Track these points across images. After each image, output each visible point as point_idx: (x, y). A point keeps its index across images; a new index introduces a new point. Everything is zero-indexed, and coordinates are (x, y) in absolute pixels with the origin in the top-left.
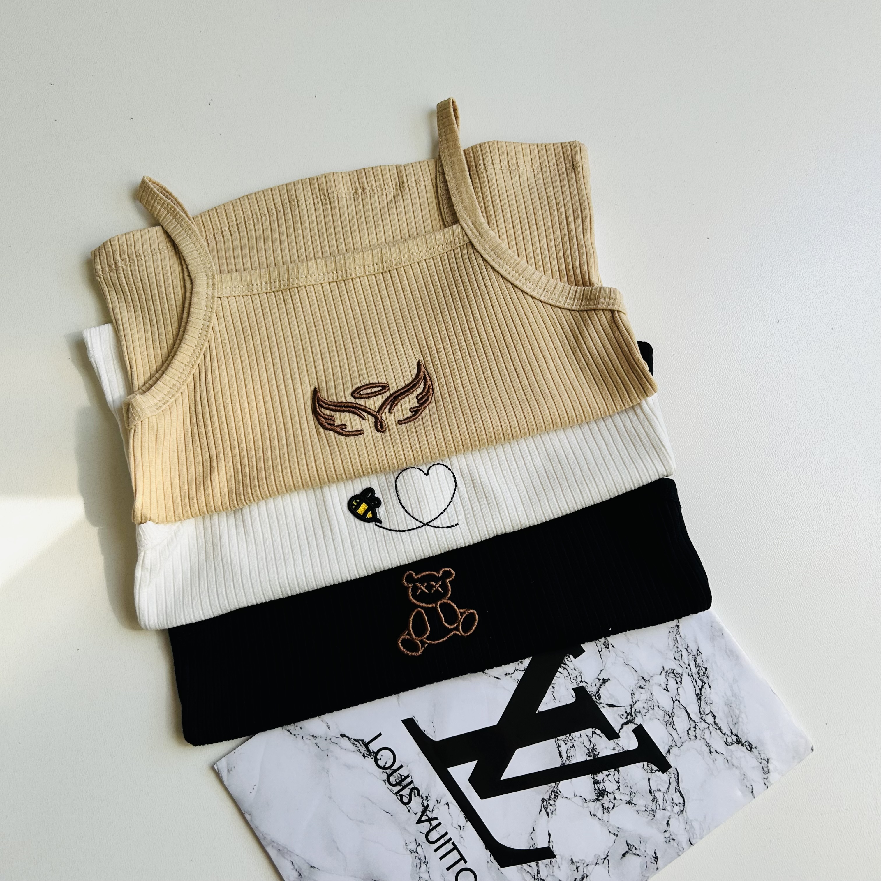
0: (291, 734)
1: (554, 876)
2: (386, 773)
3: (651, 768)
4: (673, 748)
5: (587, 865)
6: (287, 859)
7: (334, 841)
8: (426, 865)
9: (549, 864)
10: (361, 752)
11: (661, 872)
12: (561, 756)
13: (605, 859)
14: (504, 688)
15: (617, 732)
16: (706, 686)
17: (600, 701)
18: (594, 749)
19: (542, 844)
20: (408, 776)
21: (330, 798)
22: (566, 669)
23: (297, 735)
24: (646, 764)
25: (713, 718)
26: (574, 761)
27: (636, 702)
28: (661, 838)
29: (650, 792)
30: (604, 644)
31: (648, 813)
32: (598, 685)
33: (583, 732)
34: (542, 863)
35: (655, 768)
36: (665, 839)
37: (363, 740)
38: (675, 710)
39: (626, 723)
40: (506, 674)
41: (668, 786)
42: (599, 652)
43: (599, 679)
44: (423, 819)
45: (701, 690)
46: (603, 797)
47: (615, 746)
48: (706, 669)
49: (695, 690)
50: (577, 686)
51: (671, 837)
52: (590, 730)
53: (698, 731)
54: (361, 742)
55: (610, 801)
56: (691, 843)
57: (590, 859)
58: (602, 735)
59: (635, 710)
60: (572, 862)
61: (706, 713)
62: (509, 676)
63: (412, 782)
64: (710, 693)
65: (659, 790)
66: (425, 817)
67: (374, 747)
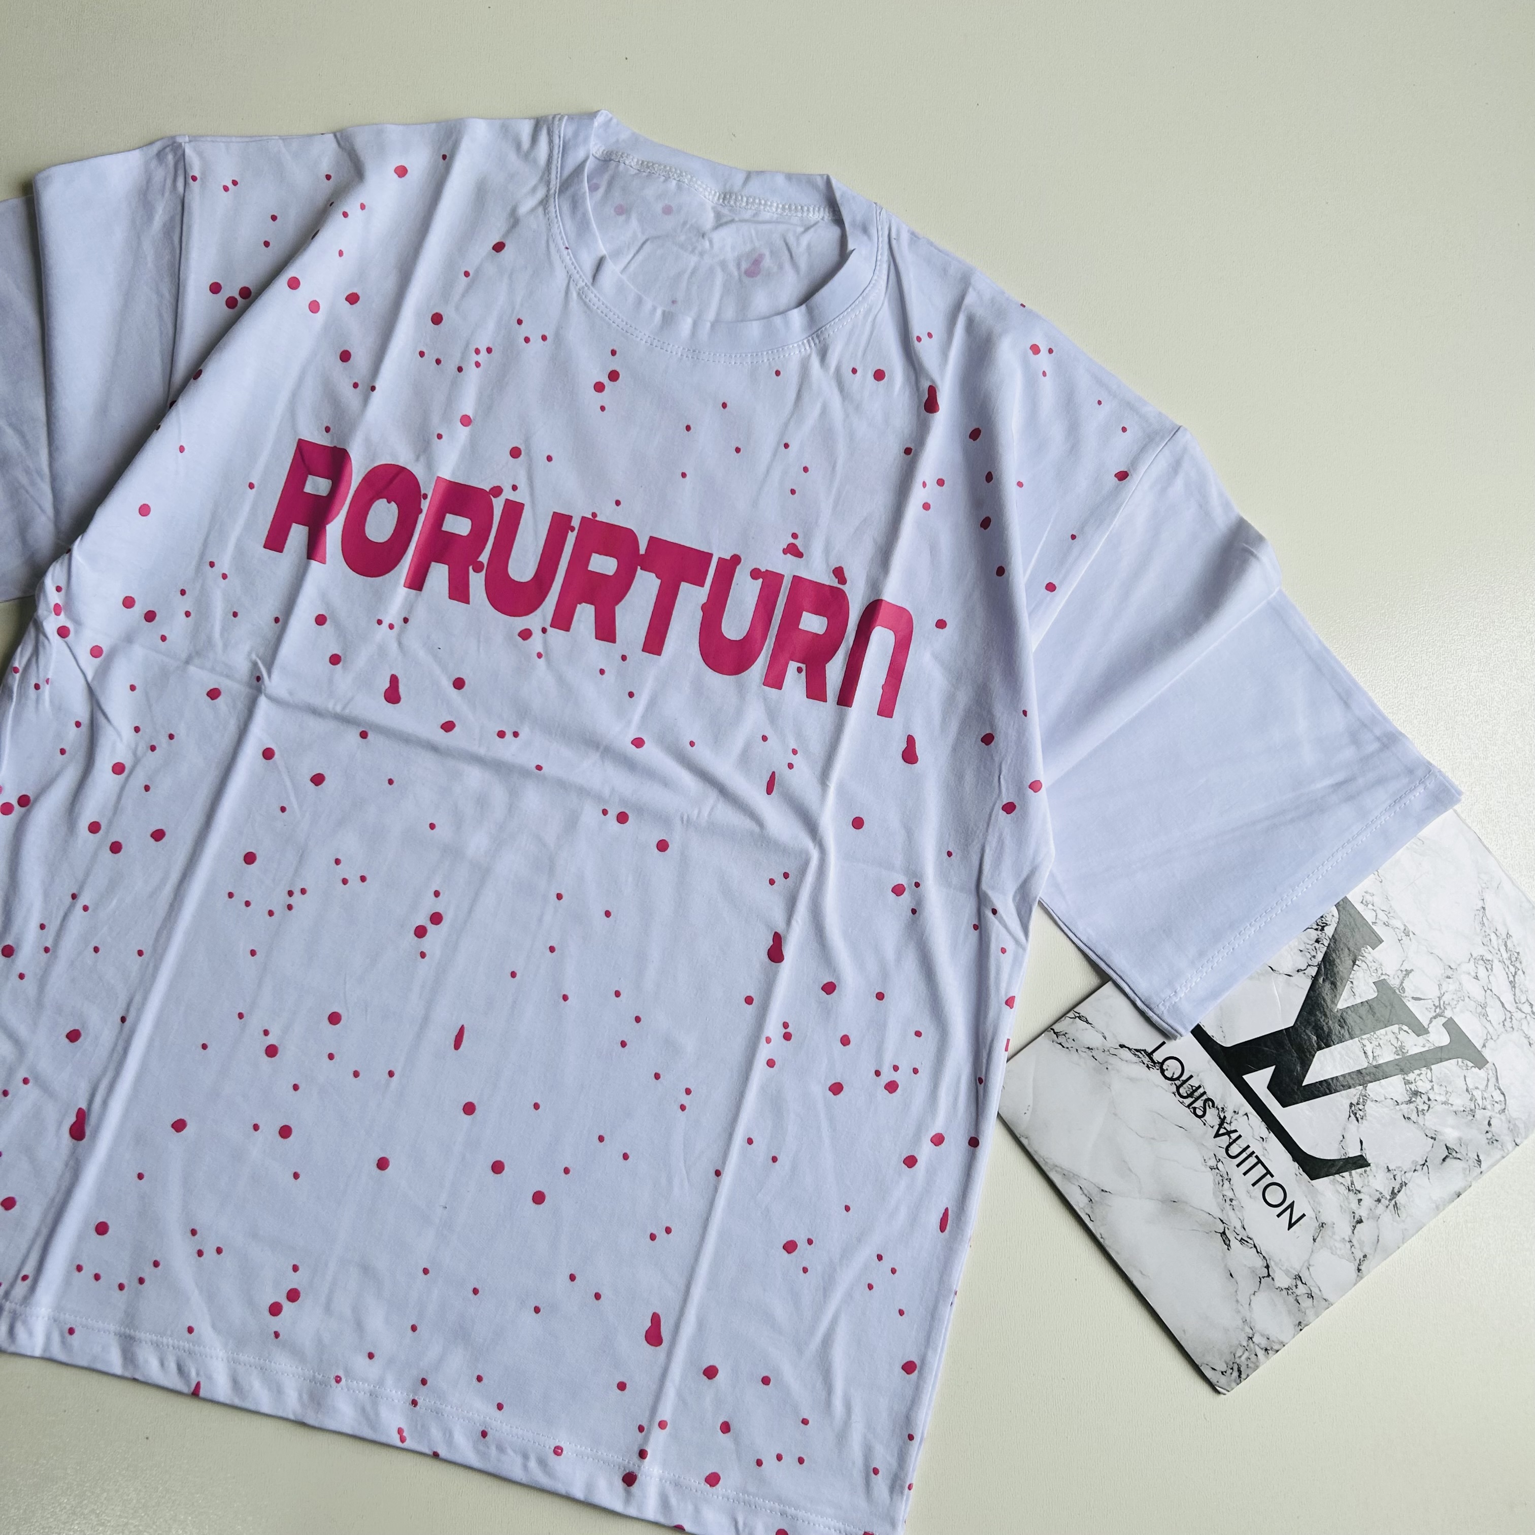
0: (1063, 1047)
1: (1369, 1185)
2: (1175, 1084)
3: (1467, 1065)
4: (1489, 1042)
5: (1405, 1172)
6: (1074, 1184)
7: (1124, 1161)
8: (1230, 1182)
9: (1364, 1174)
10: (1144, 1063)
11: (1485, 1177)
12: (1367, 1057)
13: (1424, 1165)
14: (1298, 987)
15: (1426, 1027)
16: (1520, 972)
17: (1404, 995)
18: (1402, 1047)
19: (1354, 1152)
20: (1200, 1087)
21: (1115, 1114)
22: (1363, 961)
23: (1070, 1048)
24: (1460, 1060)
25: (1529, 1007)
27: (1444, 993)
28: (1483, 1139)
29: (1467, 1090)
30: (1404, 932)
31: (1467, 1113)
32: (1401, 977)
33: (1387, 1029)
34: (1356, 1173)
35: (1470, 1064)
36: (1487, 1141)
37: (1145, 1050)
38: (1487, 1000)
39: (1435, 1017)
40: (1298, 971)
41: (1485, 1083)
42: (1399, 940)
43: (1401, 970)
44: (1220, 1132)
45: (1514, 977)
46: (1416, 1099)
47: (1425, 1042)
48: (1518, 953)
49: (1508, 977)
50: (1378, 980)
51: (1494, 1138)
52: (1397, 1026)
53: (1514, 1021)
54: (1143, 1052)
55: (1424, 1103)
56: (1516, 1144)
57: (1407, 1166)
58: (1409, 1031)
59: (1444, 1002)
60: (1389, 1170)
61: (1522, 1002)
62: (1301, 973)
63: (1205, 1093)
64: (1525, 980)
65: (1477, 1088)
66: (1222, 1129)
67: (1158, 1056)
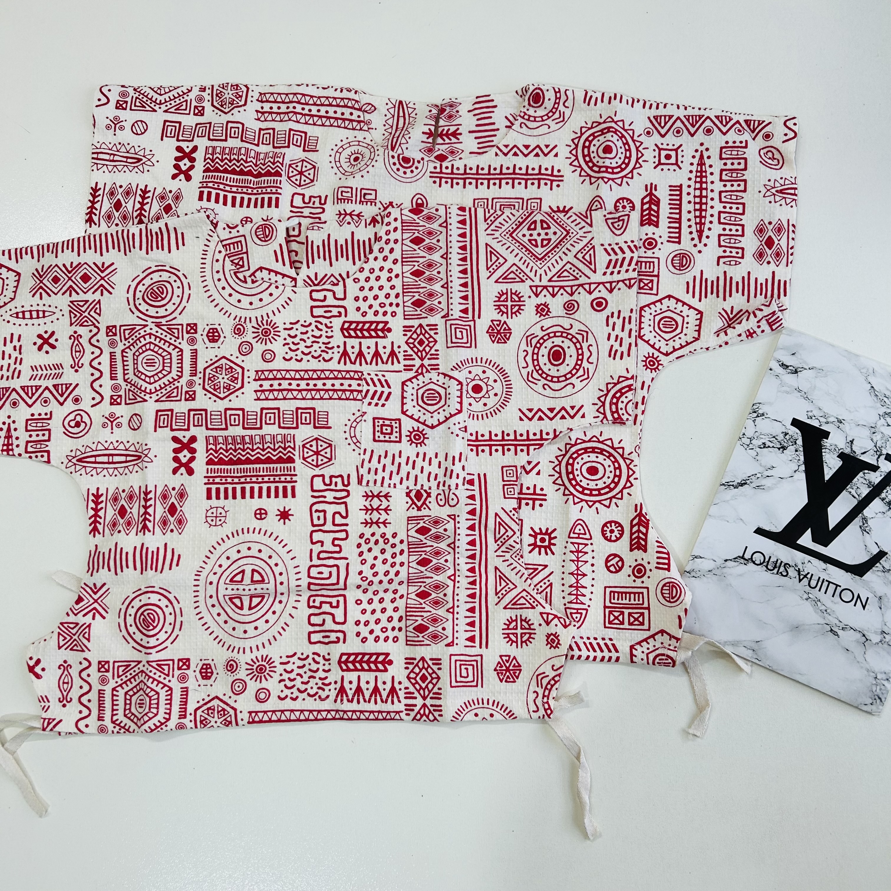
0: (696, 577)
2: (764, 565)
6: (741, 647)
7: (760, 620)
8: (820, 602)
9: (887, 559)
10: (742, 564)
12: (855, 497)
14: (799, 480)
15: (877, 465)
17: (856, 454)
18: (870, 482)
19: (875, 551)
20: (777, 560)
21: (742, 598)
22: (826, 448)
23: (699, 576)
26: (863, 496)
27: (876, 442)
30: (838, 422)
32: (850, 446)
33: (858, 477)
34: (882, 561)
37: (739, 556)
39: (879, 458)
42: (838, 427)
43: (848, 443)
44: (801, 578)
47: (880, 473)
50: (838, 454)
52: (861, 473)
59: (879, 447)
62: (797, 472)
63: (782, 562)
66: (801, 576)
67: (747, 556)
